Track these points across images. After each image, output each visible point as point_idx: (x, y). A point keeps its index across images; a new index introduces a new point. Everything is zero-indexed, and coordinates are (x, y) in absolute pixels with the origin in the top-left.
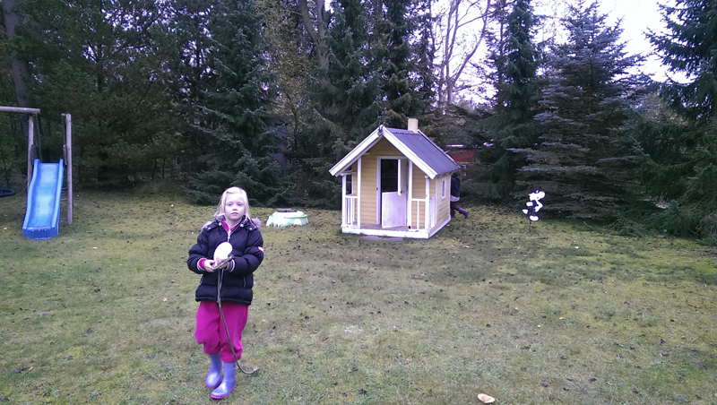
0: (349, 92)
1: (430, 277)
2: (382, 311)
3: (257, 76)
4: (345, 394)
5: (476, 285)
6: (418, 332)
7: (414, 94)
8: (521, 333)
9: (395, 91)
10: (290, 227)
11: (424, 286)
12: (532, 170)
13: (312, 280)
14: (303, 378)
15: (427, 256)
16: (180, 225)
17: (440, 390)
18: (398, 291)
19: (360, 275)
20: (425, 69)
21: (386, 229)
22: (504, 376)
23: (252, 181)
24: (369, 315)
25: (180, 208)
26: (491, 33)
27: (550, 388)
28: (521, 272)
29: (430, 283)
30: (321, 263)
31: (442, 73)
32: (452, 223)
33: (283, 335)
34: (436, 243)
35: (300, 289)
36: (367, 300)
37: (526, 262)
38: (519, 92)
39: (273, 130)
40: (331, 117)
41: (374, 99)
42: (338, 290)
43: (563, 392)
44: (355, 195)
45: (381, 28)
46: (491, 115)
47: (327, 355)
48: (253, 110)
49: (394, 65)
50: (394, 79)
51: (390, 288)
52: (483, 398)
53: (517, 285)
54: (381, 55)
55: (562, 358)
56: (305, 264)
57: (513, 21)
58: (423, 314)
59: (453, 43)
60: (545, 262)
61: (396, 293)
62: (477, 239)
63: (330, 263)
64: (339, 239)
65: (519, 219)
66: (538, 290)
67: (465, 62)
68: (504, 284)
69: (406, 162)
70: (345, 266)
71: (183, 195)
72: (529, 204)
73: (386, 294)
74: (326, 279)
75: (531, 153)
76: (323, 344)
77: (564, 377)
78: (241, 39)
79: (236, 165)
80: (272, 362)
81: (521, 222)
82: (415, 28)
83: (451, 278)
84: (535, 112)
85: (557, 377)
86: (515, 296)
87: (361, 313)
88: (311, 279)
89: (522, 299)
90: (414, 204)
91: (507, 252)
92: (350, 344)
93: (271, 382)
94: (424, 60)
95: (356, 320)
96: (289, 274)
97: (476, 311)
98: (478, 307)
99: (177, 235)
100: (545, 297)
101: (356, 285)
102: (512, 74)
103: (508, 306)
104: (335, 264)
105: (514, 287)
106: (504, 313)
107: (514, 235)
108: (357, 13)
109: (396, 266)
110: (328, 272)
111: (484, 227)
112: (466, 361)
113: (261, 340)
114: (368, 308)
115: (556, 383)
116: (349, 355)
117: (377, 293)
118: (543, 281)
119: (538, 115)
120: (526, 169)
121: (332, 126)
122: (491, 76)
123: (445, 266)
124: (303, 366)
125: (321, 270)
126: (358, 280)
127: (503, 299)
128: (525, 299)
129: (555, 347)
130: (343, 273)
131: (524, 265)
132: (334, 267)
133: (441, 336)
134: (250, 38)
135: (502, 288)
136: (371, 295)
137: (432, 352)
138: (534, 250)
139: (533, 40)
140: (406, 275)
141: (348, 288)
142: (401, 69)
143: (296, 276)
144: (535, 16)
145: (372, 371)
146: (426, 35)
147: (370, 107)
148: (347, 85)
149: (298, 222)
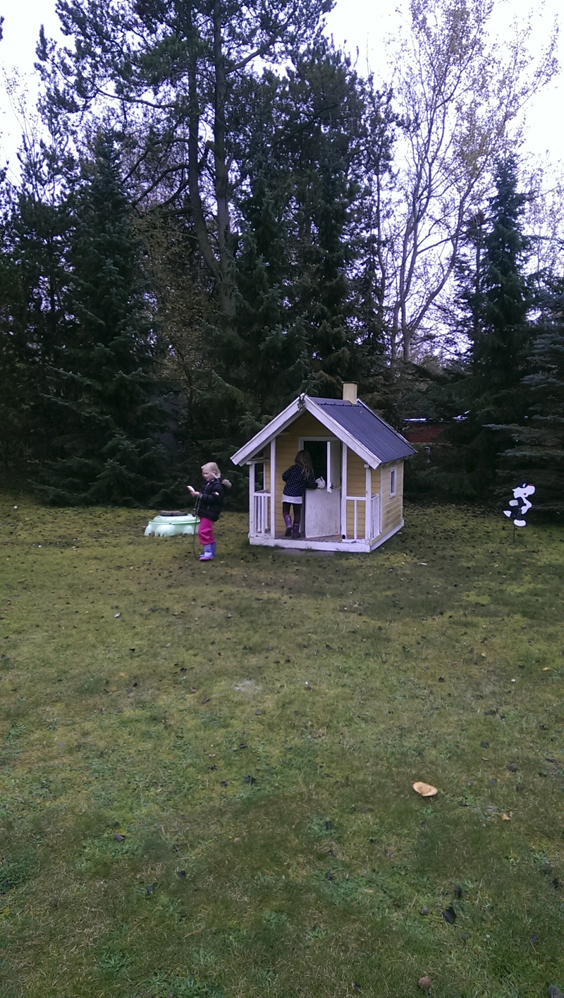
0: (262, 346)
1: (365, 610)
2: (292, 659)
3: (133, 326)
4: (224, 784)
5: (430, 621)
6: (340, 689)
7: (354, 349)
8: (487, 690)
9: (328, 343)
10: (177, 537)
11: (357, 622)
12: (518, 454)
13: (199, 614)
14: (167, 759)
15: (365, 578)
16: (24, 535)
17: (361, 777)
18: (319, 630)
19: (267, 607)
20: (371, 315)
21: (311, 540)
22: (456, 755)
23: (126, 472)
24: (273, 665)
25: (25, 511)
26: (463, 262)
27: (519, 774)
28: (496, 601)
29: (365, 618)
30: (215, 589)
31: (395, 319)
32: (406, 530)
33: (146, 697)
34: (381, 559)
35: (180, 628)
36: (273, 643)
37: (504, 587)
38: (502, 344)
39: (155, 401)
40: (237, 383)
41: (298, 357)
42: (234, 629)
43: (537, 779)
44: (268, 492)
45: (307, 256)
46: (463, 377)
47: (205, 726)
48: (127, 373)
49: (325, 308)
50: (325, 328)
51: (308, 626)
52: (420, 788)
53: (487, 620)
54: (307, 294)
55: (543, 727)
56: (191, 591)
57: (494, 244)
58: (351, 663)
59: (410, 276)
60: (531, 586)
61: (315, 633)
62: (439, 553)
63: (228, 589)
64: (244, 554)
65: (501, 525)
66: (518, 628)
67: (428, 304)
68: (469, 619)
69: (338, 444)
70: (247, 592)
71: (31, 492)
72: (513, 503)
73: (302, 634)
74: (219, 613)
75: (518, 431)
76: (203, 708)
77: (542, 756)
78: (110, 273)
79: (104, 449)
80: (126, 737)
81: (503, 529)
82: (357, 256)
83: (396, 610)
84: (526, 373)
85: (531, 755)
86: (483, 636)
87: (262, 662)
88: (199, 612)
89: (494, 640)
90: (350, 503)
91: (478, 571)
92: (241, 708)
93: (121, 766)
94: (369, 301)
95: (253, 674)
96: (168, 605)
97: (426, 659)
98: (430, 652)
99: (18, 549)
100: (525, 638)
101: (260, 621)
102: (491, 319)
103: (471, 651)
104: (234, 590)
105: (483, 623)
106: (467, 662)
107: (492, 546)
108: (274, 235)
109: (320, 593)
110: (223, 603)
111: (450, 536)
112: (404, 732)
113: (114, 705)
114: (273, 655)
115: (530, 765)
116: (237, 725)
117: (290, 632)
118: (525, 614)
119: (527, 378)
120: (510, 453)
121: (239, 395)
122: (464, 323)
123: (389, 593)
124: (169, 741)
125: (214, 599)
126: (263, 615)
127: (465, 641)
128: (497, 641)
129: (534, 712)
130: (244, 603)
131: (502, 591)
132: (232, 594)
133: (372, 695)
134: (123, 271)
135: (466, 625)
136: (279, 636)
137: (356, 720)
138: (516, 569)
139: (522, 272)
140: (332, 606)
141: (247, 626)
142: (335, 313)
143: (177, 609)
144: (524, 238)
145: (267, 748)
146: (371, 266)
147: (291, 369)
148: (259, 337)
149: (189, 530)
